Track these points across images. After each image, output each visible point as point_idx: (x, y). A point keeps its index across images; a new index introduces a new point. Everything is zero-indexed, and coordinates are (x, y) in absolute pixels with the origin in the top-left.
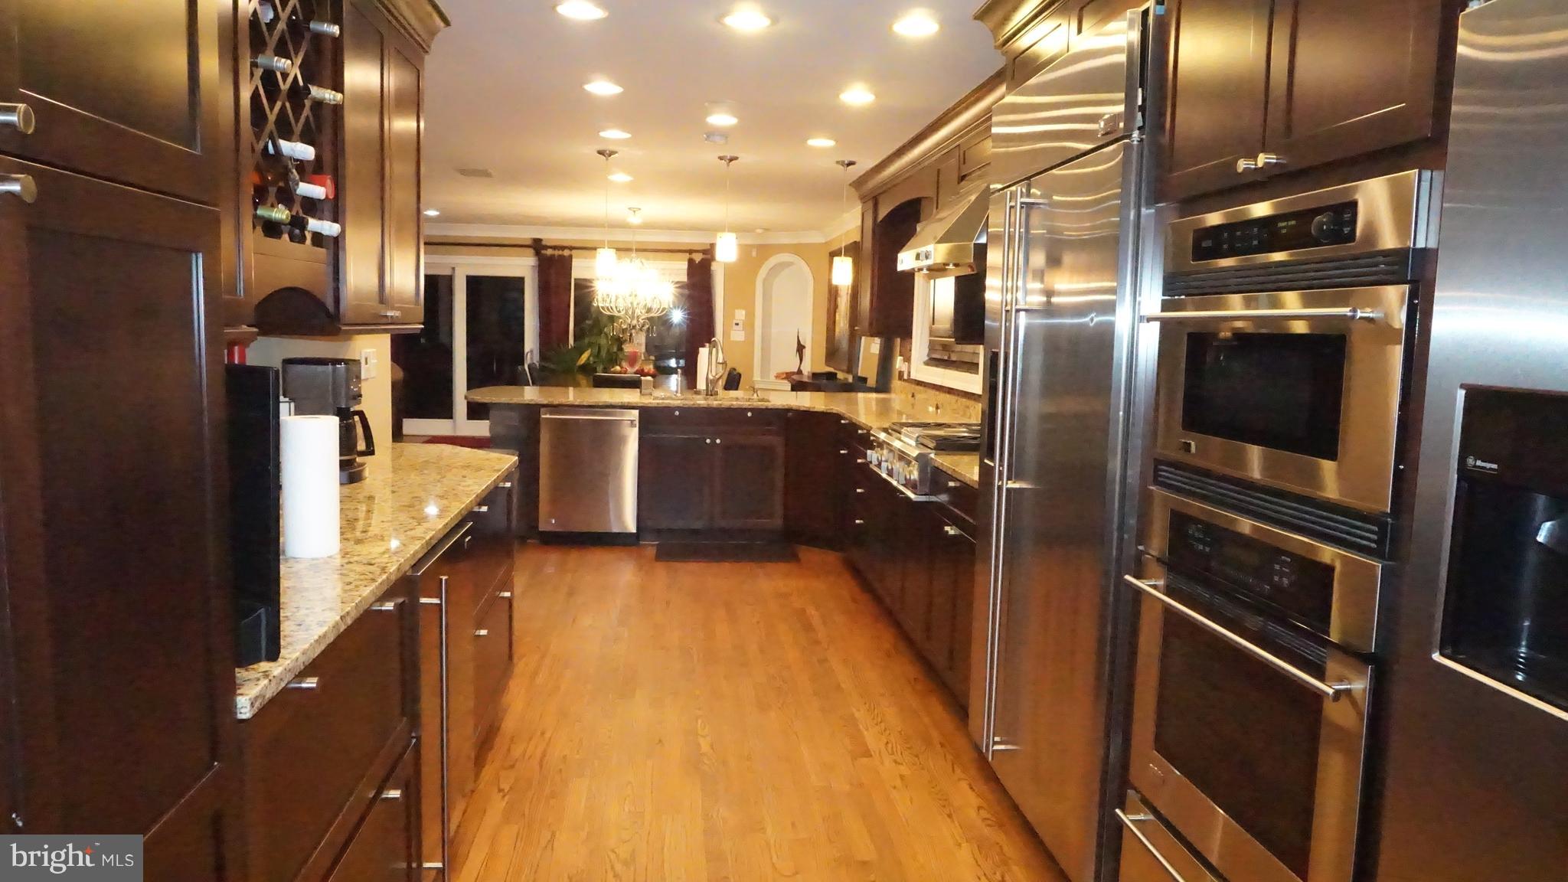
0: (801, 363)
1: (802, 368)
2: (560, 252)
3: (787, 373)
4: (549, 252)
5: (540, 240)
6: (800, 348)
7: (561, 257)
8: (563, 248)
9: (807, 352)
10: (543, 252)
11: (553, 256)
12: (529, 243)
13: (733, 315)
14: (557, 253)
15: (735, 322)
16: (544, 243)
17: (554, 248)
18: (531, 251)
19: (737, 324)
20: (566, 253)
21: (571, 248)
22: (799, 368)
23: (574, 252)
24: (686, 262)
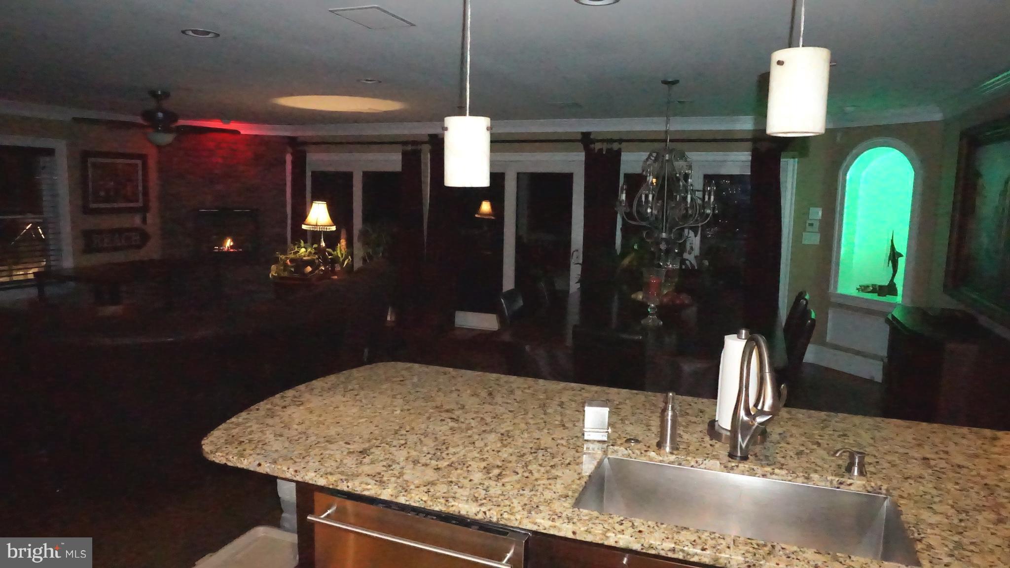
0: (894, 275)
1: (895, 281)
2: (609, 146)
3: (874, 286)
4: (597, 146)
5: (589, 134)
6: (894, 257)
7: (609, 151)
8: (611, 141)
9: (902, 262)
10: (592, 146)
11: (601, 150)
12: (578, 137)
13: (807, 214)
14: (605, 146)
15: (808, 222)
16: (592, 137)
17: (602, 141)
18: (579, 145)
19: (811, 225)
20: (615, 146)
21: (621, 141)
22: (892, 280)
23: (624, 144)
24: (750, 153)
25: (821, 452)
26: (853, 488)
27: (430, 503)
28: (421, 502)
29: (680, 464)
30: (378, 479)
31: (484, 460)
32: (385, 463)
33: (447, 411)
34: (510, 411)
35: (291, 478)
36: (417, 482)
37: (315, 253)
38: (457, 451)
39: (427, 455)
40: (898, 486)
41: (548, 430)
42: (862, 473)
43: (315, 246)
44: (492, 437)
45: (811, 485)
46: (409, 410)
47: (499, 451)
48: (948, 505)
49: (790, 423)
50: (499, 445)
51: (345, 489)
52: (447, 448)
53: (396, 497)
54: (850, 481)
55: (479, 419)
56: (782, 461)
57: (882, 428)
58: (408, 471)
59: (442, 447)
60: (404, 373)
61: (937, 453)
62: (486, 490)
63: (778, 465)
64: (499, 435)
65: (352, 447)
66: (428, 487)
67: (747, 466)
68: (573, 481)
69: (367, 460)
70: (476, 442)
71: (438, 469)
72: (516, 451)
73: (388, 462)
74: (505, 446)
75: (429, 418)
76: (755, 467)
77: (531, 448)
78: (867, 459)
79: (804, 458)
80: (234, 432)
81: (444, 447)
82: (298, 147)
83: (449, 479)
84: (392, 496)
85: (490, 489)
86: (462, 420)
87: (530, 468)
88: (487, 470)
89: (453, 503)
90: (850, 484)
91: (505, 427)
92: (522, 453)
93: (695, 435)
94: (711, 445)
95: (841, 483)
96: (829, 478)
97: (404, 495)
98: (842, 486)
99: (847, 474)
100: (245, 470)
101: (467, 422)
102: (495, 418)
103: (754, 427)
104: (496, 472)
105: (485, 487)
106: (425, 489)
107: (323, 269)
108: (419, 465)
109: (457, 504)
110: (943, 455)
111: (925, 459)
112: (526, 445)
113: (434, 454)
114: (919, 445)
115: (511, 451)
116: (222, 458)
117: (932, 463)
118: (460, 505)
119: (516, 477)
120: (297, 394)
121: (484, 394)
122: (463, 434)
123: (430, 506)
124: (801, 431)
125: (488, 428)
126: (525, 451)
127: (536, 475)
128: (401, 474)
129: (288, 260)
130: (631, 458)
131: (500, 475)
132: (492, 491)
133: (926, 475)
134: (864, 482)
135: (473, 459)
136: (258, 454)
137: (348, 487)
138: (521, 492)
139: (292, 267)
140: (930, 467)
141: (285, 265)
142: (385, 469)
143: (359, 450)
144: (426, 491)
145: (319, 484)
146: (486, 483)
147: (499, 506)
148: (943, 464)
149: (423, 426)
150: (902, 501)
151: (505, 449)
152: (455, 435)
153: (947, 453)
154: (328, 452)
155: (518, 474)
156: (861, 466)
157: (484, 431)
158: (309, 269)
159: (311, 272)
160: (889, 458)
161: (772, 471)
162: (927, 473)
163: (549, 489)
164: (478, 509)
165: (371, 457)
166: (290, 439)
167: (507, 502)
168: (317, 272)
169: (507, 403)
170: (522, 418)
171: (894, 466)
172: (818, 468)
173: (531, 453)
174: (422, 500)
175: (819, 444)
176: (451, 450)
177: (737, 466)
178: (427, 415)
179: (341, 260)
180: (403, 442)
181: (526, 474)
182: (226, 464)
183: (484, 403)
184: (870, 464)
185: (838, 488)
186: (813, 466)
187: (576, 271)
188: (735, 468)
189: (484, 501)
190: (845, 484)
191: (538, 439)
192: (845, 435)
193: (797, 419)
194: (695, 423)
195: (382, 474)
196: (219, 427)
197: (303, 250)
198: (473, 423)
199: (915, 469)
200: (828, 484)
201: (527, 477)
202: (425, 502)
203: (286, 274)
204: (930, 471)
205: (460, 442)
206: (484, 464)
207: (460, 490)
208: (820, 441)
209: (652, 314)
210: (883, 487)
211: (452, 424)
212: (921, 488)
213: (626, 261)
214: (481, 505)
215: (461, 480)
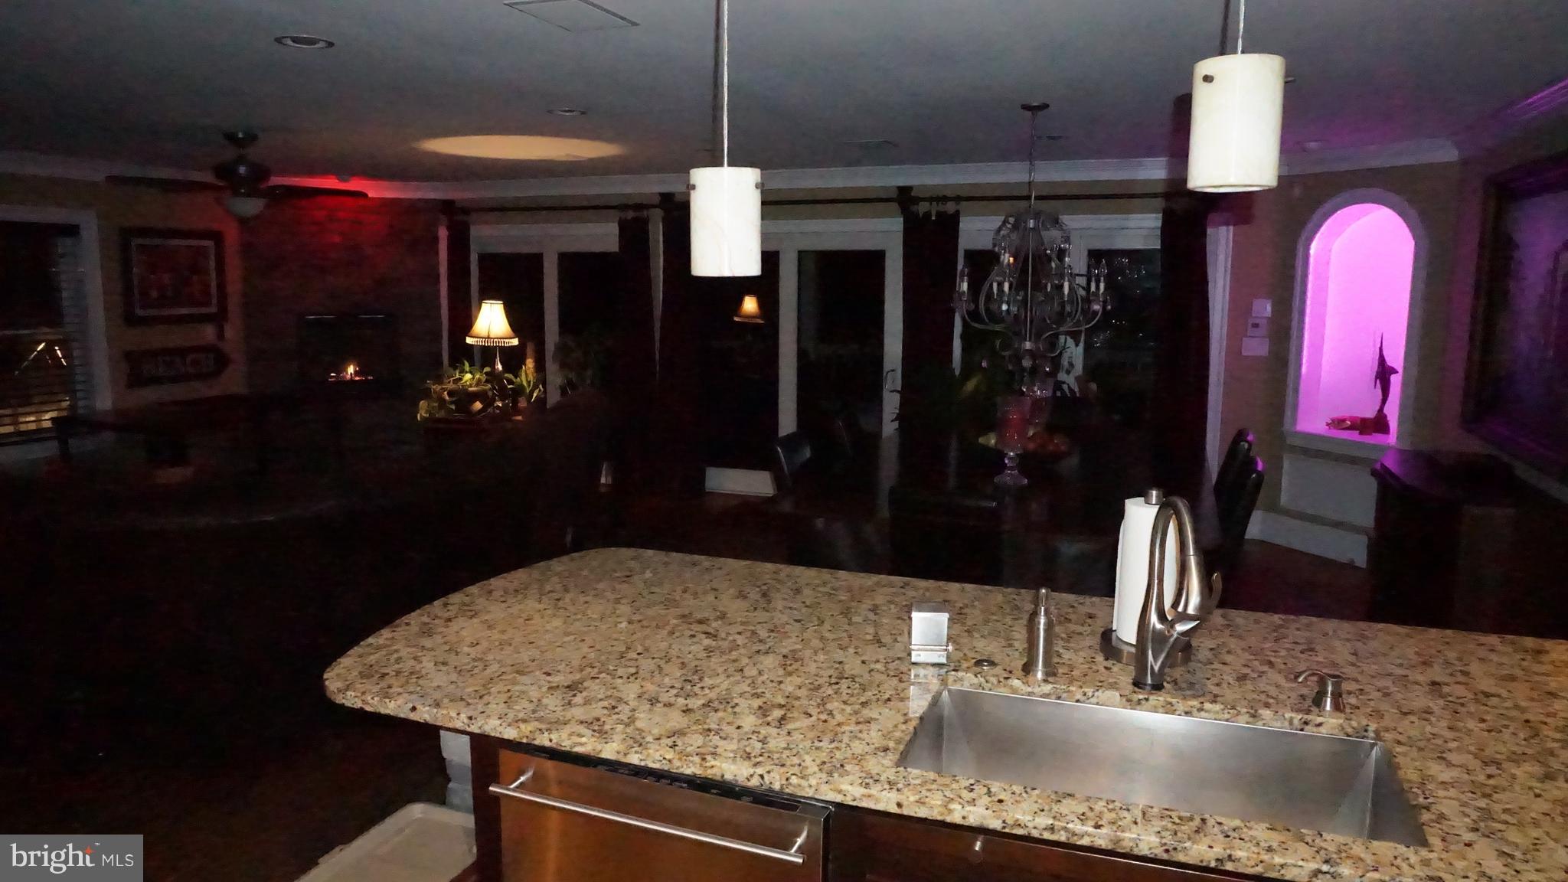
0: (1384, 403)
1: (1386, 411)
2: (941, 208)
3: (1353, 419)
4: (922, 208)
5: (909, 188)
6: (1384, 373)
7: (941, 215)
8: (944, 199)
9: (1396, 381)
10: (914, 208)
11: (928, 215)
12: (894, 194)
13: (1248, 311)
14: (934, 209)
15: (1251, 321)
16: (915, 193)
17: (931, 200)
18: (895, 206)
19: (1256, 326)
20: (950, 207)
21: (958, 199)
22: (1381, 410)
23: (964, 204)
24: (1160, 215)
25: (1274, 676)
26: (1323, 730)
27: (677, 763)
28: (664, 762)
29: (1059, 698)
30: (596, 728)
31: (757, 696)
32: (605, 703)
33: (700, 622)
34: (796, 621)
35: (462, 729)
36: (656, 731)
37: (487, 381)
38: (718, 683)
39: (671, 690)
40: (1392, 725)
41: (856, 648)
42: (1337, 707)
43: (487, 369)
44: (769, 661)
45: (1259, 726)
46: (640, 621)
47: (780, 682)
48: (1469, 752)
49: (1227, 632)
50: (781, 672)
51: (547, 744)
52: (701, 679)
53: (625, 755)
54: (1320, 720)
55: (748, 634)
56: (1216, 690)
57: (1367, 638)
58: (642, 715)
59: (693, 676)
60: (632, 564)
61: (1451, 675)
62: (764, 741)
63: (1209, 697)
64: (780, 657)
65: (556, 679)
66: (673, 739)
67: (1161, 698)
68: (896, 726)
69: (579, 699)
70: (745, 670)
71: (687, 711)
72: (807, 682)
73: (610, 701)
74: (790, 674)
75: (672, 633)
76: (1174, 701)
77: (830, 677)
78: (1346, 686)
79: (1249, 686)
80: (372, 659)
81: (696, 677)
82: (457, 216)
83: (706, 727)
84: (618, 753)
85: (769, 739)
86: (723, 635)
87: (829, 706)
88: (763, 711)
89: (713, 763)
90: (1320, 725)
91: (789, 645)
92: (817, 683)
93: (1081, 653)
94: (1106, 668)
95: (1306, 723)
96: (1287, 715)
97: (636, 752)
98: (1307, 728)
99: (1315, 709)
100: (393, 717)
101: (731, 638)
102: (772, 631)
103: (1172, 639)
104: (777, 713)
105: (761, 737)
106: (670, 742)
107: (500, 405)
108: (659, 705)
109: (719, 764)
110: (1461, 679)
111: (1434, 683)
112: (822, 672)
113: (682, 689)
114: (1424, 663)
115: (798, 681)
116: (356, 699)
117: (1446, 689)
118: (724, 765)
119: (808, 722)
120: (467, 600)
121: (754, 595)
122: (725, 658)
123: (678, 768)
124: (1243, 644)
125: (762, 648)
126: (821, 681)
127: (839, 718)
128: (632, 720)
129: (446, 393)
130: (983, 689)
131: (783, 718)
132: (772, 744)
133: (1435, 709)
134: (1341, 721)
135: (741, 695)
136: (411, 693)
137: (551, 740)
138: (817, 744)
139: (452, 403)
140: (1442, 696)
141: (441, 400)
142: (605, 712)
143: (566, 684)
144: (670, 744)
145: (506, 737)
146: (764, 731)
147: (783, 765)
148: (1461, 690)
149: (664, 645)
150: (1400, 749)
151: (789, 679)
152: (713, 660)
153: (1465, 673)
154: (517, 688)
155: (811, 716)
156: (1337, 696)
157: (758, 652)
158: (478, 405)
159: (481, 411)
160: (1382, 683)
161: (1199, 706)
162: (1436, 705)
163: (860, 739)
164: (751, 771)
165: (585, 694)
166: (458, 669)
167: (796, 760)
168: (490, 410)
169: (791, 608)
170: (815, 631)
171: (1386, 695)
172: (1271, 701)
173: (831, 684)
174: (664, 758)
175: (1271, 664)
176: (707, 682)
177: (1147, 700)
178: (668, 628)
179: (528, 391)
180: (633, 670)
181: (824, 717)
182: (362, 709)
183: (755, 609)
184: (1349, 693)
185: (1302, 730)
186: (1263, 697)
187: (891, 403)
188: (1143, 702)
189: (761, 759)
190: (1311, 723)
191: (840, 663)
192: (1312, 650)
193: (1238, 627)
194: (1081, 634)
195: (602, 720)
196: (348, 653)
197: (468, 376)
198: (740, 640)
199: (1420, 699)
200: (1286, 724)
201: (825, 721)
202: (670, 761)
203: (441, 414)
204: (1441, 702)
205: (720, 670)
206: (756, 703)
207: (721, 743)
208: (1273, 659)
209: (1011, 468)
210: (1370, 728)
211: (707, 642)
212: (1429, 728)
213: (970, 385)
214: (756, 765)
215: (725, 727)
